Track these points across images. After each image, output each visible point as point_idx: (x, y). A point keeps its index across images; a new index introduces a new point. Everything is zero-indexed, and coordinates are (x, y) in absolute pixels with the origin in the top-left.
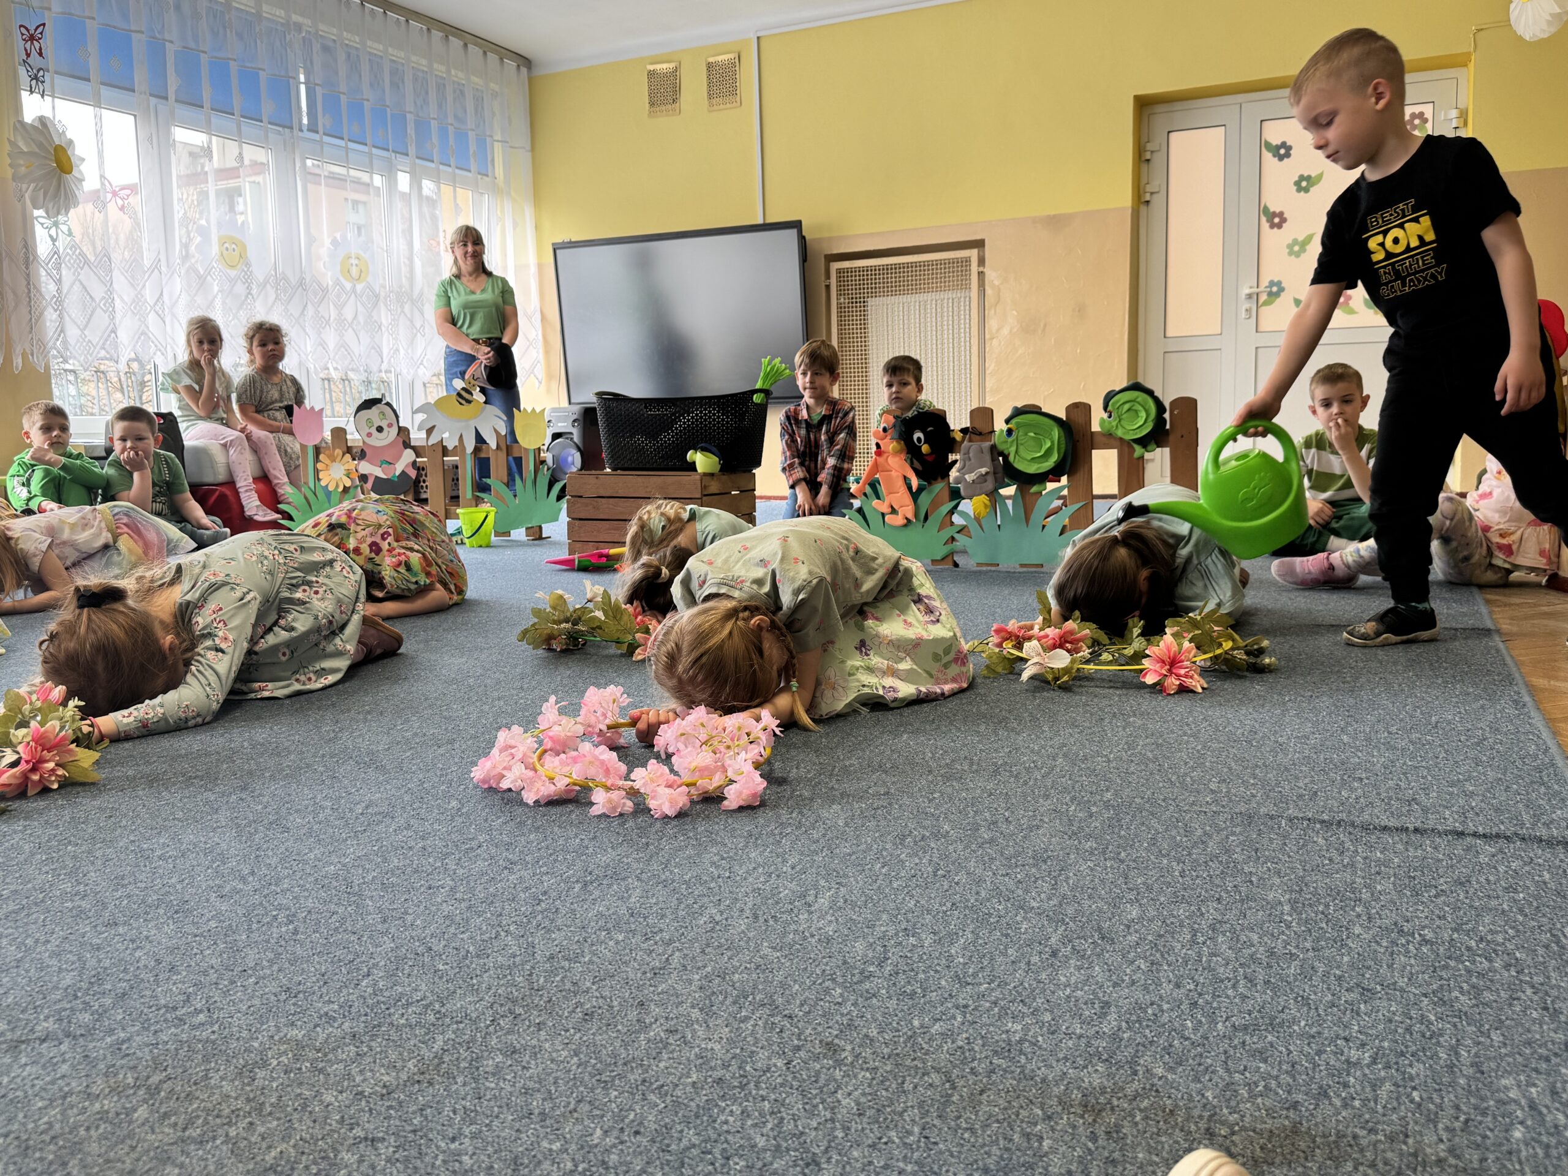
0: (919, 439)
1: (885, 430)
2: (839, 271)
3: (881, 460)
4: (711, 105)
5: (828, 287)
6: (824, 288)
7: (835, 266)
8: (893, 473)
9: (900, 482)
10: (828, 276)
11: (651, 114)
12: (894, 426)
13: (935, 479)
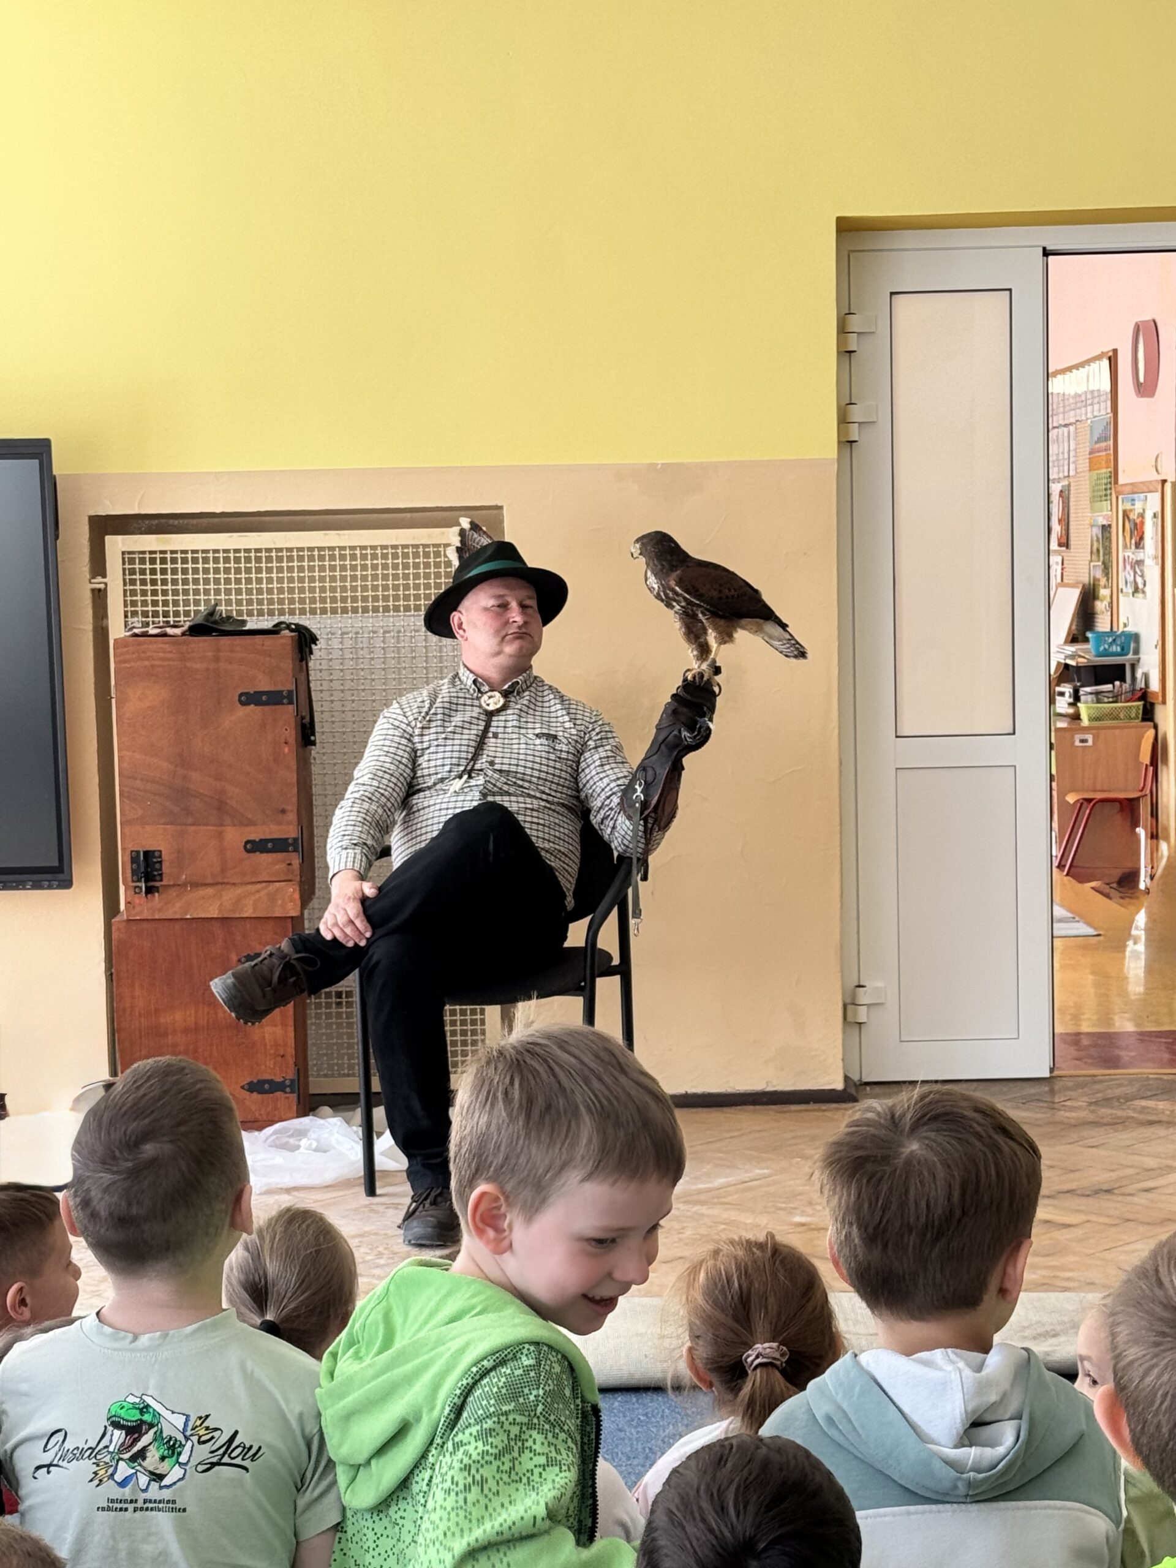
2: (128, 557)
5: (100, 597)
6: (89, 594)
7: (116, 545)
10: (98, 566)
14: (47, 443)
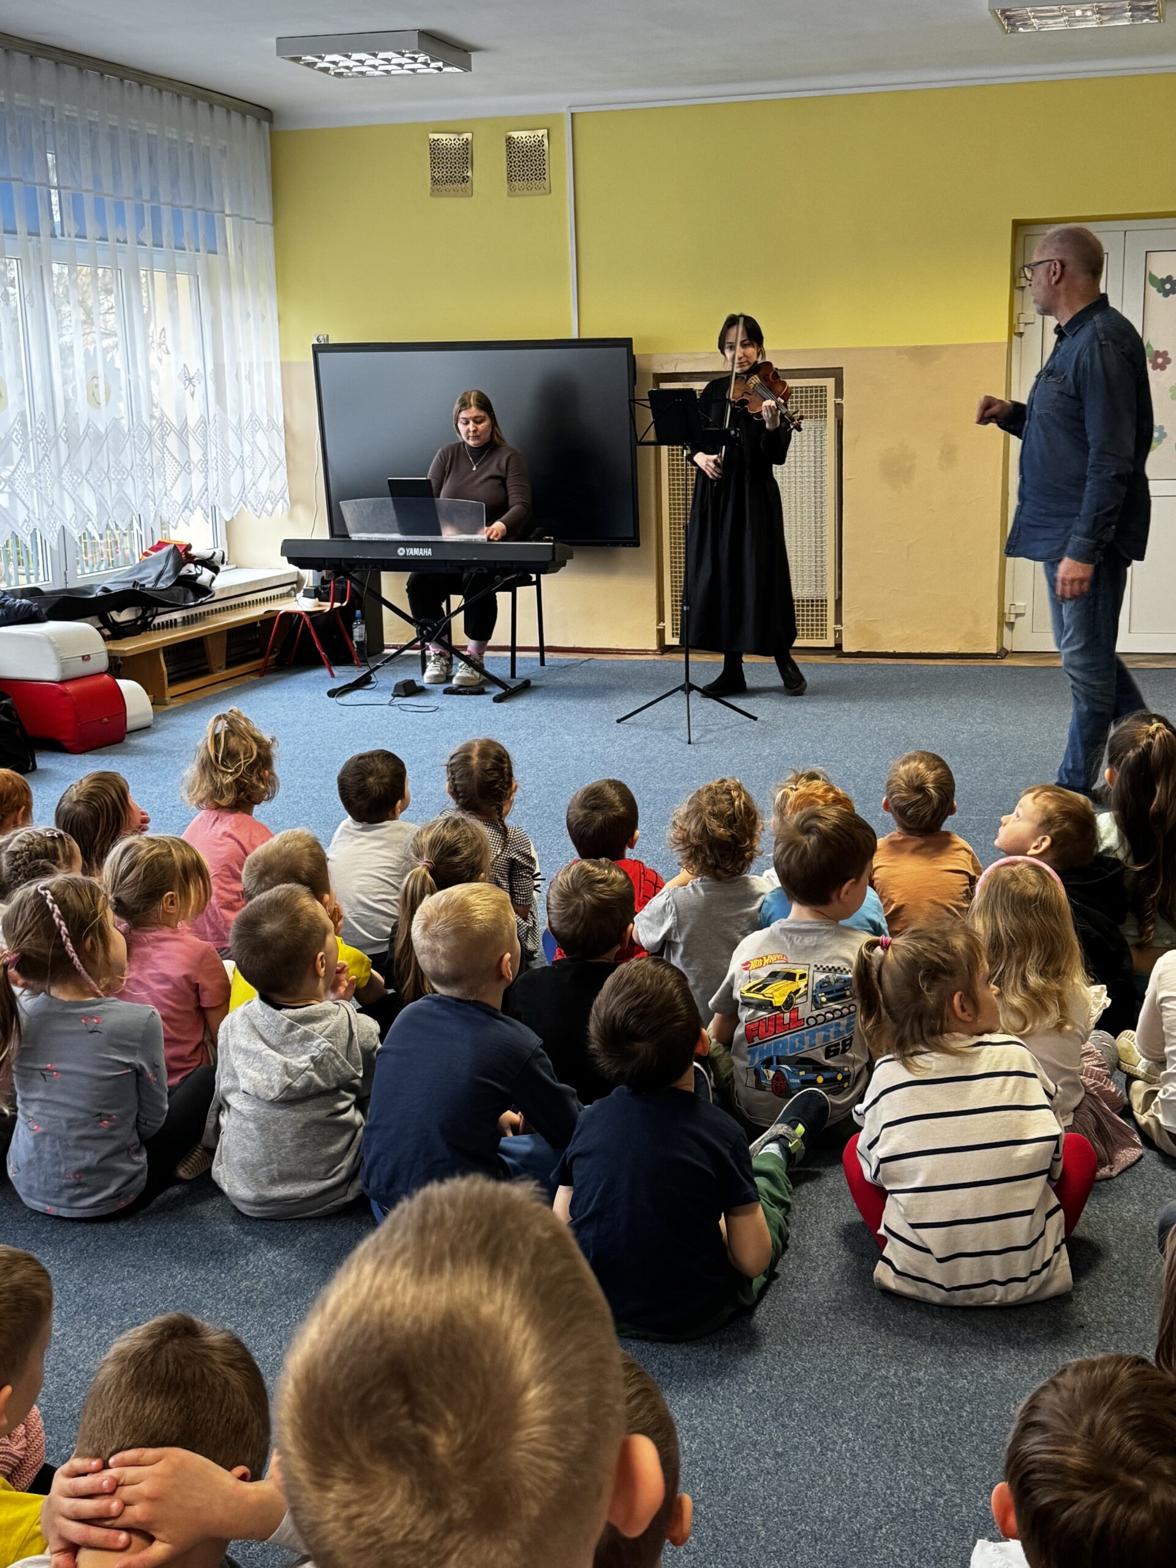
4: (511, 189)
11: (433, 193)
14: (630, 340)
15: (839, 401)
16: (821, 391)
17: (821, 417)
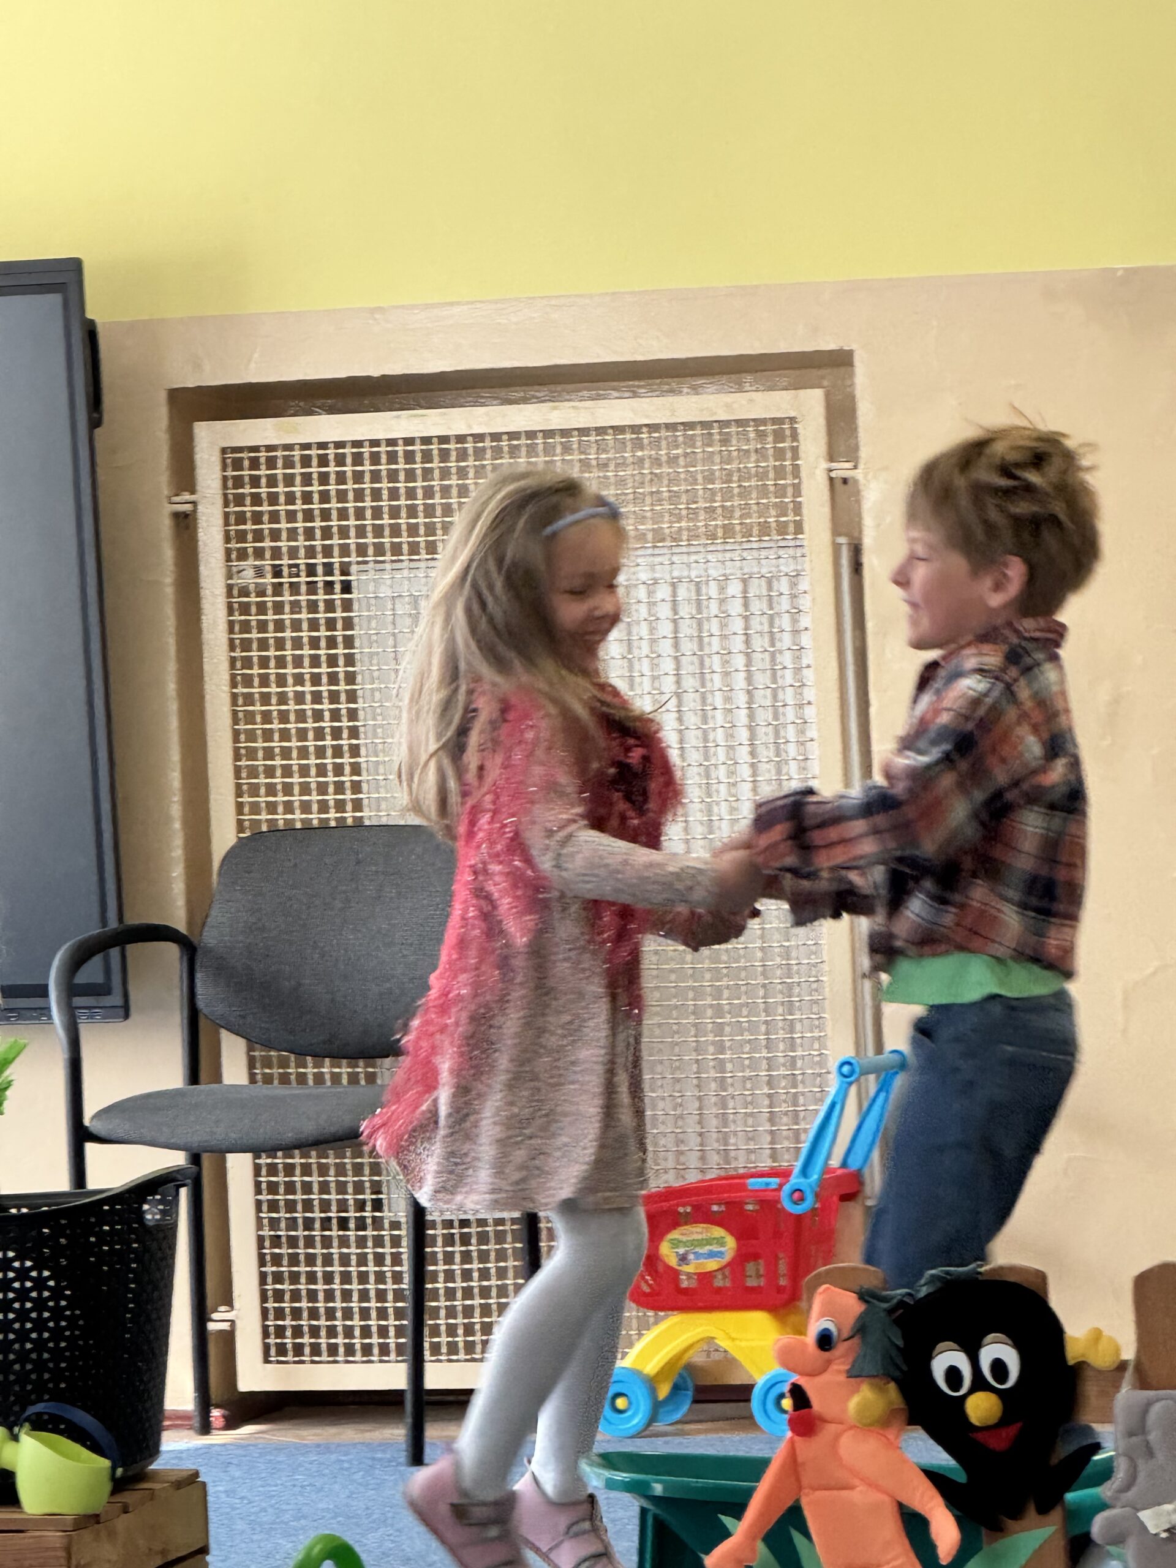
0: (953, 1375)
1: (825, 1341)
2: (232, 458)
3: (808, 1449)
5: (185, 525)
6: (166, 525)
7: (212, 437)
8: (860, 1496)
9: (891, 1529)
10: (187, 478)
12: (861, 1329)
13: (1017, 1514)
14: (75, 266)
15: (842, 469)
16: (779, 436)
17: (782, 529)
